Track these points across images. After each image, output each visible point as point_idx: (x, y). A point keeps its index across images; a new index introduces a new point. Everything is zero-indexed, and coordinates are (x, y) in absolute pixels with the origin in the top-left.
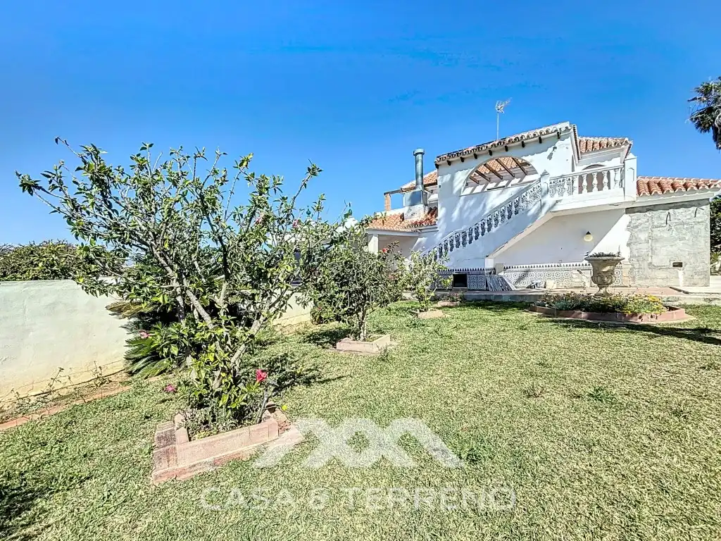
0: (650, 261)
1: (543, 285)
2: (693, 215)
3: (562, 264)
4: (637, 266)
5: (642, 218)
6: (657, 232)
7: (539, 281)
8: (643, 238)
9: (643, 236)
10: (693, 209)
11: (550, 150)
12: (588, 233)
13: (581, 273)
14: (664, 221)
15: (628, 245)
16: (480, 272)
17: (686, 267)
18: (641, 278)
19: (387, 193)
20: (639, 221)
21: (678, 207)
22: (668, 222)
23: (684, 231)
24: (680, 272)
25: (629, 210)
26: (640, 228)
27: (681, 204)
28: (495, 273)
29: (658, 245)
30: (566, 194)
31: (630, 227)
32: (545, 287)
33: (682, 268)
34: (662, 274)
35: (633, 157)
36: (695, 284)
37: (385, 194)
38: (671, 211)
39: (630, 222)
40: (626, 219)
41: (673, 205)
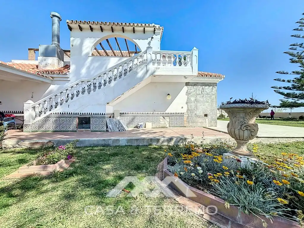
0: (195, 113)
1: (144, 126)
2: (211, 90)
3: (155, 113)
4: (190, 115)
5: (192, 89)
6: (198, 97)
7: (142, 123)
8: (193, 100)
9: (193, 99)
10: (211, 87)
11: (150, 39)
12: (168, 94)
13: (164, 118)
14: (201, 92)
15: (187, 103)
16: (102, 116)
17: (209, 117)
18: (192, 122)
19: (32, 49)
20: (191, 91)
21: (206, 86)
22: (203, 92)
23: (208, 98)
24: (207, 119)
25: (187, 84)
26: (191, 94)
27: (207, 84)
28: (113, 117)
29: (199, 104)
30: (162, 64)
31: (188, 93)
32: (145, 127)
33: (207, 117)
34: (200, 120)
35: (196, 49)
36: (212, 126)
37: (29, 49)
38: (203, 87)
39: (187, 91)
40: (185, 88)
41: (204, 84)
